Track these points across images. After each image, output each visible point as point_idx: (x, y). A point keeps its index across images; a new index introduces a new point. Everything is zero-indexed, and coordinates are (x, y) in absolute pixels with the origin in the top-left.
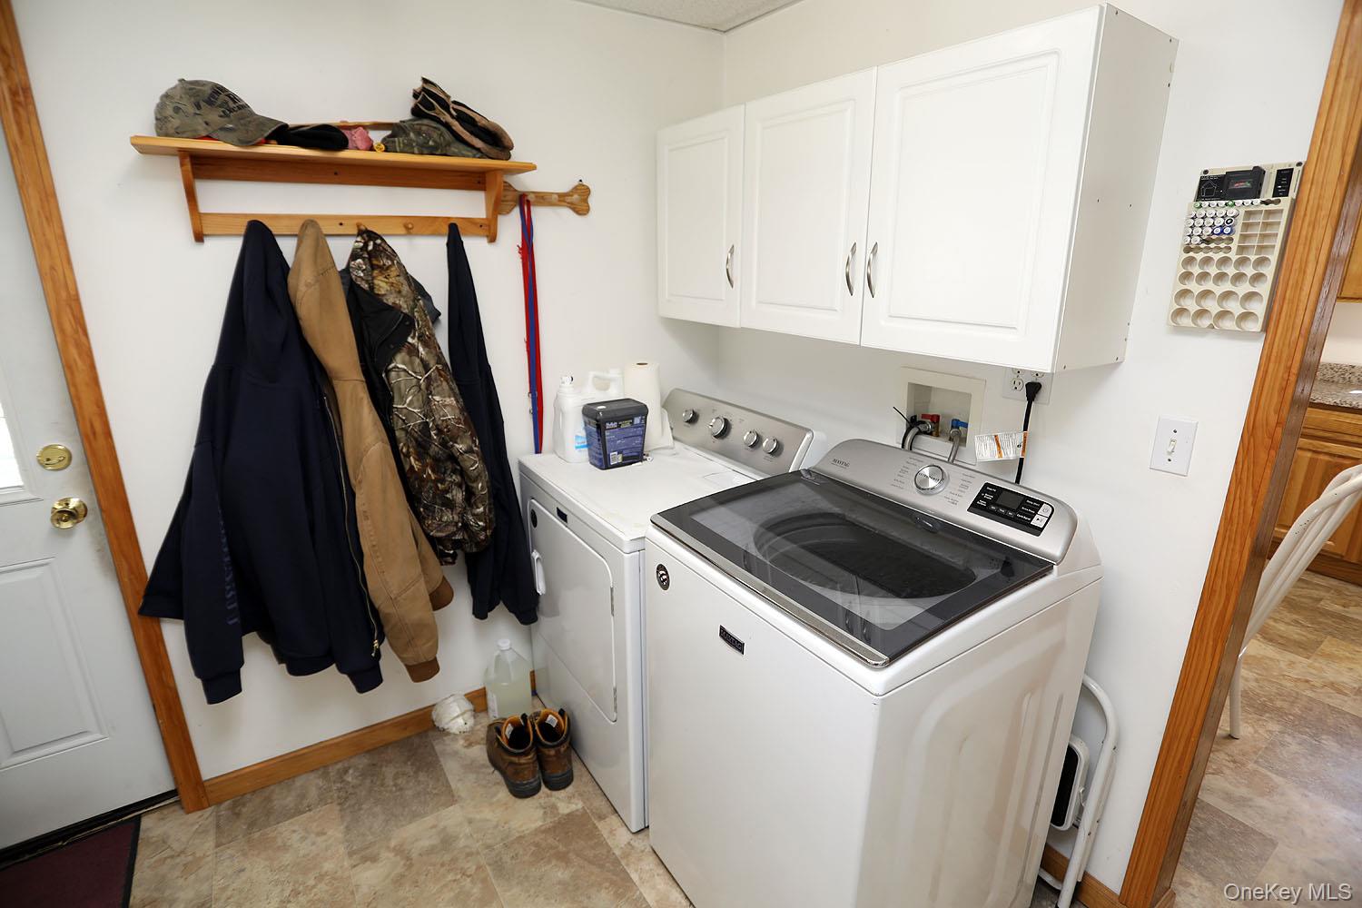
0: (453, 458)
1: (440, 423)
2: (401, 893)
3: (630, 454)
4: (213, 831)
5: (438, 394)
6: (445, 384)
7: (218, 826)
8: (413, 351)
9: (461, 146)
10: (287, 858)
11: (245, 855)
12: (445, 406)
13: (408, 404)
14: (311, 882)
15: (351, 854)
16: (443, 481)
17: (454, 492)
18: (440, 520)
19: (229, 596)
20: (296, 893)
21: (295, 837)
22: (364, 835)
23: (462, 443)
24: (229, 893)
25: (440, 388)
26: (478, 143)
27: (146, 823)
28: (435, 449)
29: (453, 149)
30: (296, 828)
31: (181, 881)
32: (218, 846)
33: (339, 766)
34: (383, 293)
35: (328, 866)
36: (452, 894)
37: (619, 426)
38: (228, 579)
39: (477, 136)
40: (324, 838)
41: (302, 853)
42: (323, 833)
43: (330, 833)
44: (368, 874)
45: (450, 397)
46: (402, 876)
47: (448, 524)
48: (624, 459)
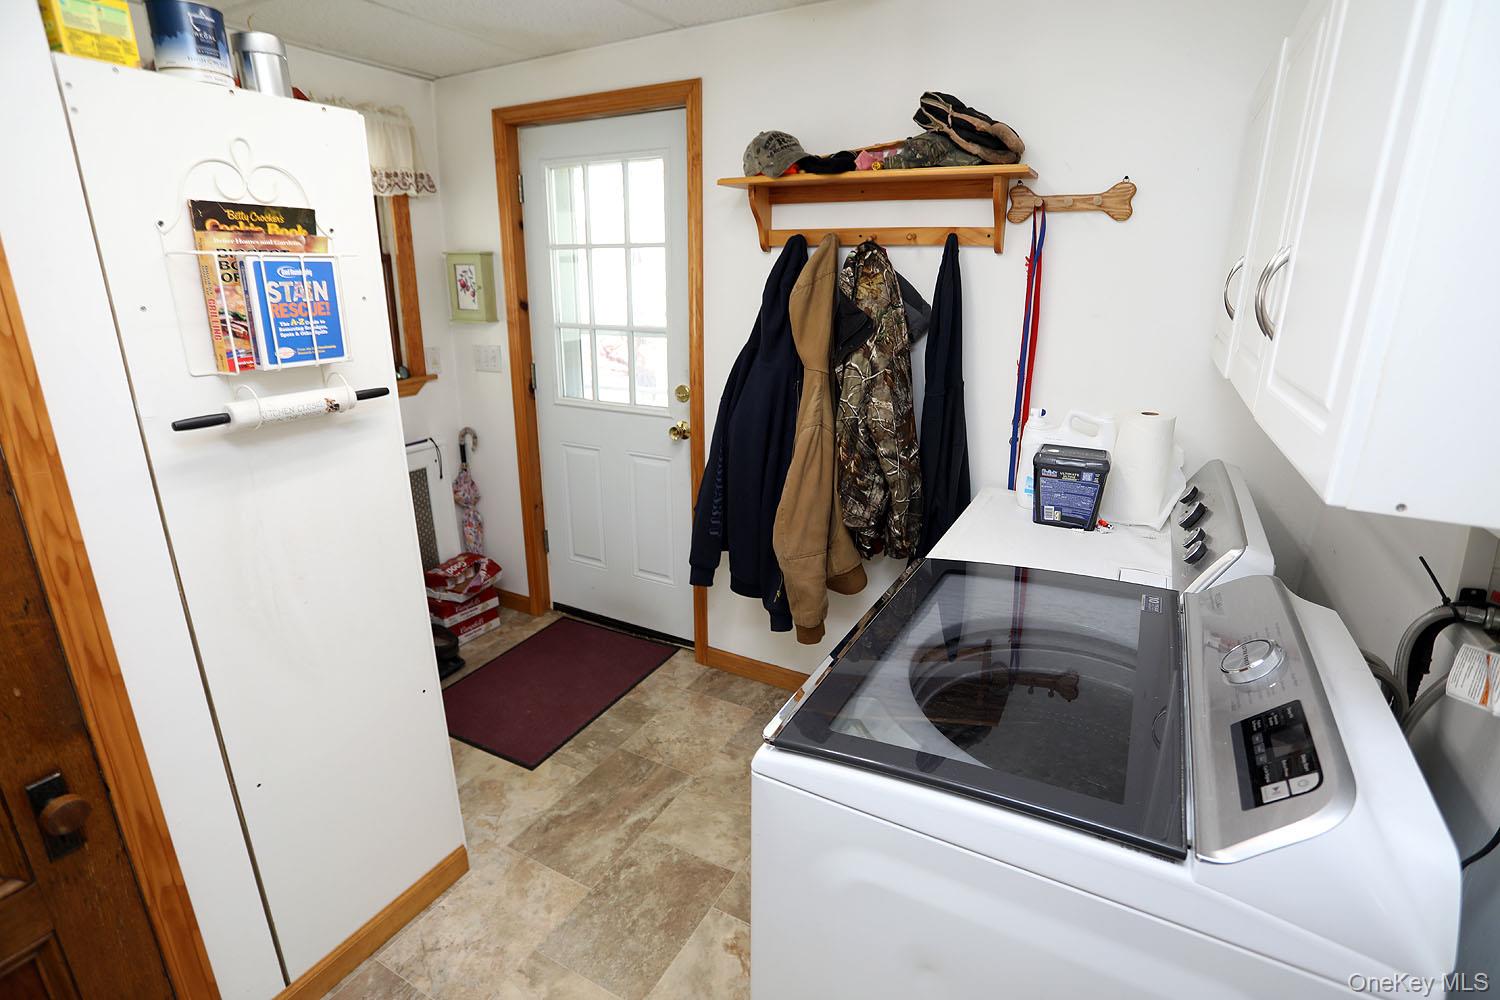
0: (875, 458)
1: (870, 422)
2: (722, 787)
3: (1072, 515)
4: (695, 679)
5: (876, 396)
6: (887, 387)
7: (698, 679)
8: (867, 353)
9: (959, 154)
10: (704, 720)
11: (692, 703)
12: (879, 408)
13: (850, 398)
14: (698, 741)
15: (728, 744)
16: (861, 478)
17: (874, 492)
18: (850, 511)
19: (714, 514)
20: (687, 740)
21: (719, 712)
22: (746, 740)
23: (884, 447)
24: (667, 714)
25: (880, 391)
26: (975, 149)
27: (680, 653)
28: (861, 444)
29: (948, 159)
30: (724, 708)
31: (660, 692)
32: (688, 688)
33: (781, 692)
34: (861, 297)
35: (713, 741)
36: (741, 813)
37: (1059, 477)
38: (716, 501)
39: (975, 142)
40: (728, 724)
41: (712, 723)
42: (730, 721)
43: (734, 724)
44: (723, 762)
45: (886, 401)
46: (734, 779)
47: (856, 517)
48: (1063, 518)
